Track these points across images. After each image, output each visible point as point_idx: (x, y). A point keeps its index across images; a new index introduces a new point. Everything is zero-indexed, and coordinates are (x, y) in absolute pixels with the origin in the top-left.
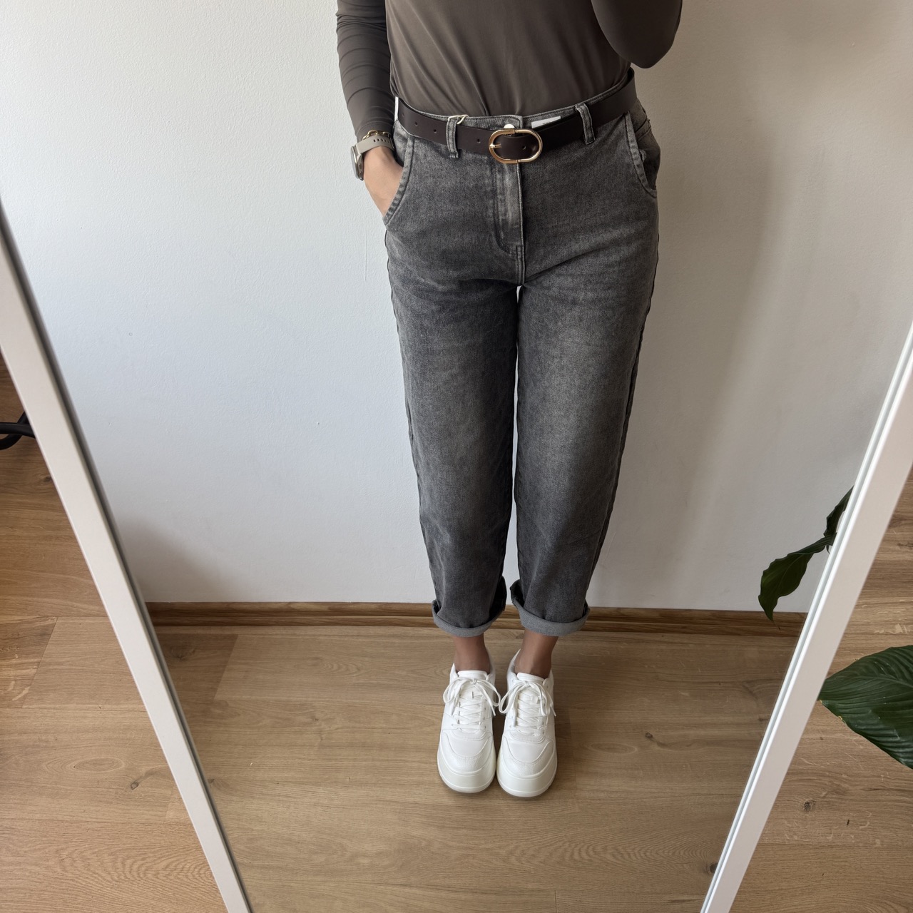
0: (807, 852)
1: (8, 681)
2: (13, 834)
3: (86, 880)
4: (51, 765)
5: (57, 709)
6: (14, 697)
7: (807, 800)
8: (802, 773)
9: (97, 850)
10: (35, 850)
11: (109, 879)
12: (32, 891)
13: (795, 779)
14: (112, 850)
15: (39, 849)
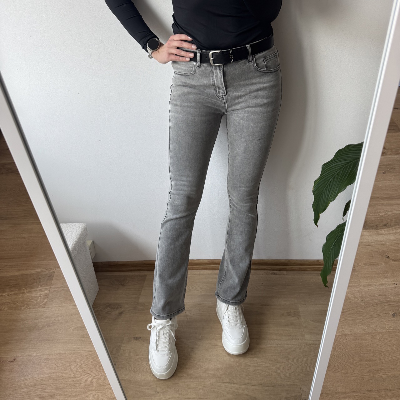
0: (397, 334)
1: (37, 297)
2: (49, 361)
3: (84, 377)
4: (61, 330)
5: (61, 306)
6: (41, 303)
7: (393, 313)
8: (389, 302)
9: (87, 364)
10: (59, 366)
11: (94, 375)
12: (60, 384)
13: (386, 304)
14: (94, 363)
15: (61, 366)
